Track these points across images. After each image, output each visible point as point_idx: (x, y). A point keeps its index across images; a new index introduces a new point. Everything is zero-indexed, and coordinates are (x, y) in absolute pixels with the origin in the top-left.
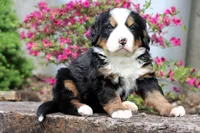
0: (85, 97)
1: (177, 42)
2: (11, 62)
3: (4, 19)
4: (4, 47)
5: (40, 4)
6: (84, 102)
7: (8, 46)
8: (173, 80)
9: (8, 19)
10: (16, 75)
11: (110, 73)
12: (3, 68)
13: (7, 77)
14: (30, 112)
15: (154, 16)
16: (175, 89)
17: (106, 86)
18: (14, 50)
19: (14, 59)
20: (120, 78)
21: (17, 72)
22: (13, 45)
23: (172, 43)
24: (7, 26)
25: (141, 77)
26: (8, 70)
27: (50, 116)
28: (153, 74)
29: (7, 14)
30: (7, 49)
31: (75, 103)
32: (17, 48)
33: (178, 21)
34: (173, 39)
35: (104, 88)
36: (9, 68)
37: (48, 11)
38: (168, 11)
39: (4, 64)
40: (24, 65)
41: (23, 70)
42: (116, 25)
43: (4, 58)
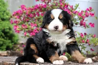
0: (40, 53)
1: (92, 25)
2: (7, 36)
3: (3, 14)
4: (3, 29)
5: (21, 6)
6: (40, 56)
7: (6, 28)
8: (89, 45)
9: (5, 14)
10: (9, 43)
11: (52, 41)
12: (3, 39)
13: (5, 44)
14: (12, 61)
15: (80, 12)
16: (91, 49)
17: (50, 48)
18: (8, 30)
19: (8, 34)
20: (57, 44)
21: (9, 41)
22: (8, 28)
23: (90, 26)
24: (5, 18)
25: (69, 43)
26: (5, 40)
27: (22, 63)
28: (75, 42)
29: (4, 11)
30: (4, 29)
31: (35, 56)
32: (10, 29)
33: (93, 14)
34: (90, 24)
35: (49, 49)
36: (6, 39)
37: (26, 9)
38: (88, 9)
39: (3, 38)
40: (13, 38)
41: (13, 40)
42: (54, 19)
43: (3, 34)
